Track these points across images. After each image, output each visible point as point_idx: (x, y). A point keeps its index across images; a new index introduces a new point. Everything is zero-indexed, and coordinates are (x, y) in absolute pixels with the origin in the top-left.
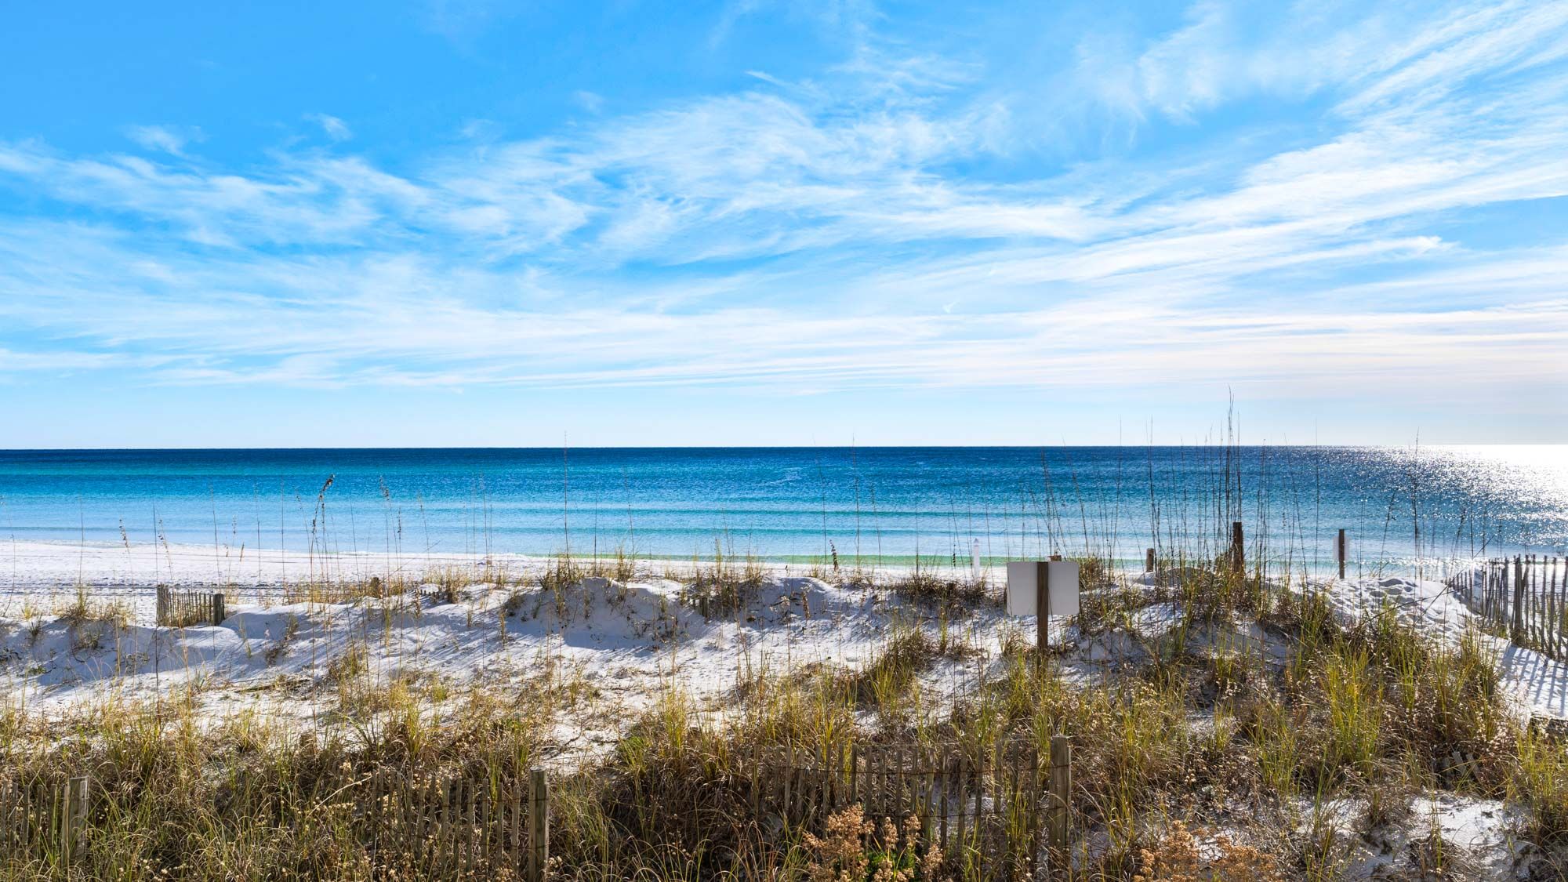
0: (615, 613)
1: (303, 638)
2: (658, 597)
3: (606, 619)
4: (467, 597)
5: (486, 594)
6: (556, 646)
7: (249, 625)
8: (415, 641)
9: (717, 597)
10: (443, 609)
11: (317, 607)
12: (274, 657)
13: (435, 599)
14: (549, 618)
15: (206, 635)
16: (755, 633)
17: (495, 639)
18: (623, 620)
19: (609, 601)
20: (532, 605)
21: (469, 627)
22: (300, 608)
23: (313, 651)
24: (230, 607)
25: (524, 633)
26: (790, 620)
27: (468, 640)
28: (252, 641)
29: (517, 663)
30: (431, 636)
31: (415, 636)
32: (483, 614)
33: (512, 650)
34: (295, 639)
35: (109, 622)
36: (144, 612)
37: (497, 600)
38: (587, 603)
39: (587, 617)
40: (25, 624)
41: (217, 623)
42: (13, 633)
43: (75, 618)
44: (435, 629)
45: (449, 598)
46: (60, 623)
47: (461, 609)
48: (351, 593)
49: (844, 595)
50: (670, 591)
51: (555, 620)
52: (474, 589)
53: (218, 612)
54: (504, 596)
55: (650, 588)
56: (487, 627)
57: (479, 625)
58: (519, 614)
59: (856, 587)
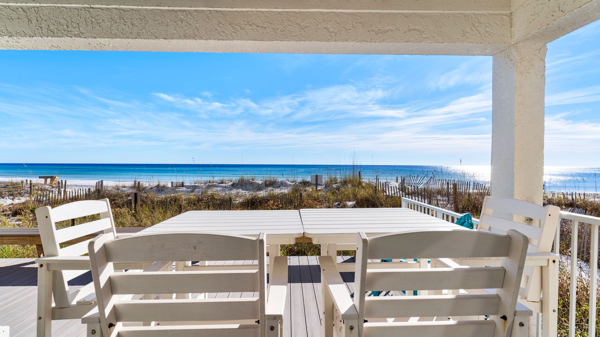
3: (249, 187)
4: (225, 183)
5: (228, 183)
6: (240, 190)
7: (188, 187)
9: (269, 184)
10: (221, 185)
11: (199, 184)
12: (192, 192)
13: (220, 183)
14: (239, 186)
15: (181, 189)
16: (274, 189)
17: (229, 189)
18: (252, 187)
19: (249, 184)
20: (236, 184)
21: (225, 187)
22: (197, 185)
23: (199, 191)
24: (185, 184)
25: (235, 189)
26: (280, 187)
27: (225, 189)
28: (189, 189)
29: (233, 193)
30: (219, 189)
31: (216, 189)
32: (228, 186)
33: (232, 191)
34: (196, 189)
35: (164, 187)
36: (169, 185)
37: (230, 184)
38: (246, 184)
39: (246, 186)
41: (182, 187)
43: (158, 186)
44: (219, 188)
45: (222, 183)
46: (155, 187)
47: (224, 185)
48: (205, 183)
49: (291, 183)
50: (260, 182)
52: (227, 182)
53: (182, 185)
54: (232, 183)
55: (257, 182)
56: (228, 187)
57: (227, 187)
58: (234, 186)
59: (293, 182)
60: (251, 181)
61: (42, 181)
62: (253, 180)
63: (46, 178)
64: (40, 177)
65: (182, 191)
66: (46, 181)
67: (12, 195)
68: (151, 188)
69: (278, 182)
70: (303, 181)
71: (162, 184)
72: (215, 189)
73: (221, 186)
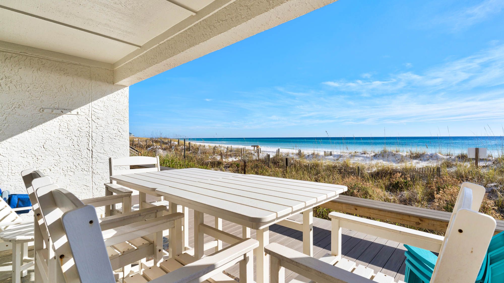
0: (393, 157)
1: (342, 158)
2: (402, 155)
3: (391, 158)
6: (381, 161)
7: (335, 156)
8: (358, 159)
9: (415, 156)
10: (363, 155)
12: (337, 160)
13: (362, 154)
14: (381, 157)
15: (329, 157)
16: (420, 162)
18: (394, 158)
19: (392, 155)
20: (378, 155)
21: (367, 158)
22: (342, 154)
25: (376, 159)
26: (429, 160)
27: (366, 159)
28: (335, 158)
29: (373, 163)
30: (360, 159)
32: (370, 156)
33: (373, 161)
36: (322, 154)
37: (372, 154)
38: (388, 155)
39: (387, 157)
40: (307, 155)
42: (306, 155)
43: (313, 154)
45: (365, 154)
46: (312, 154)
47: (365, 155)
49: (444, 157)
50: (405, 154)
51: (382, 157)
52: (369, 153)
53: (331, 154)
54: (374, 154)
55: (401, 154)
56: (370, 158)
57: (368, 158)
58: (376, 156)
59: (447, 155)
60: (394, 153)
61: (253, 148)
62: (397, 152)
63: (254, 146)
64: (252, 146)
65: (329, 159)
66: (254, 148)
67: (235, 156)
68: (309, 155)
69: (427, 155)
70: (462, 154)
71: (316, 152)
72: (356, 159)
73: (363, 157)
